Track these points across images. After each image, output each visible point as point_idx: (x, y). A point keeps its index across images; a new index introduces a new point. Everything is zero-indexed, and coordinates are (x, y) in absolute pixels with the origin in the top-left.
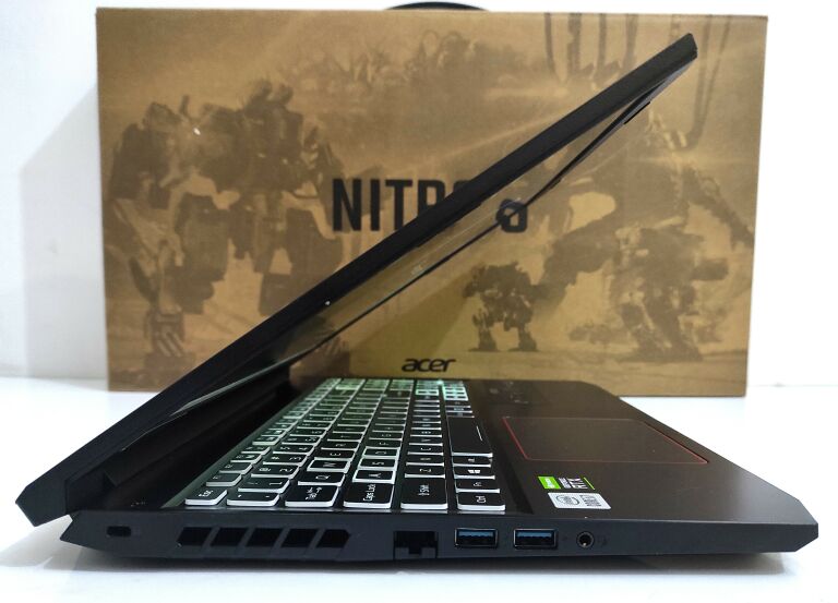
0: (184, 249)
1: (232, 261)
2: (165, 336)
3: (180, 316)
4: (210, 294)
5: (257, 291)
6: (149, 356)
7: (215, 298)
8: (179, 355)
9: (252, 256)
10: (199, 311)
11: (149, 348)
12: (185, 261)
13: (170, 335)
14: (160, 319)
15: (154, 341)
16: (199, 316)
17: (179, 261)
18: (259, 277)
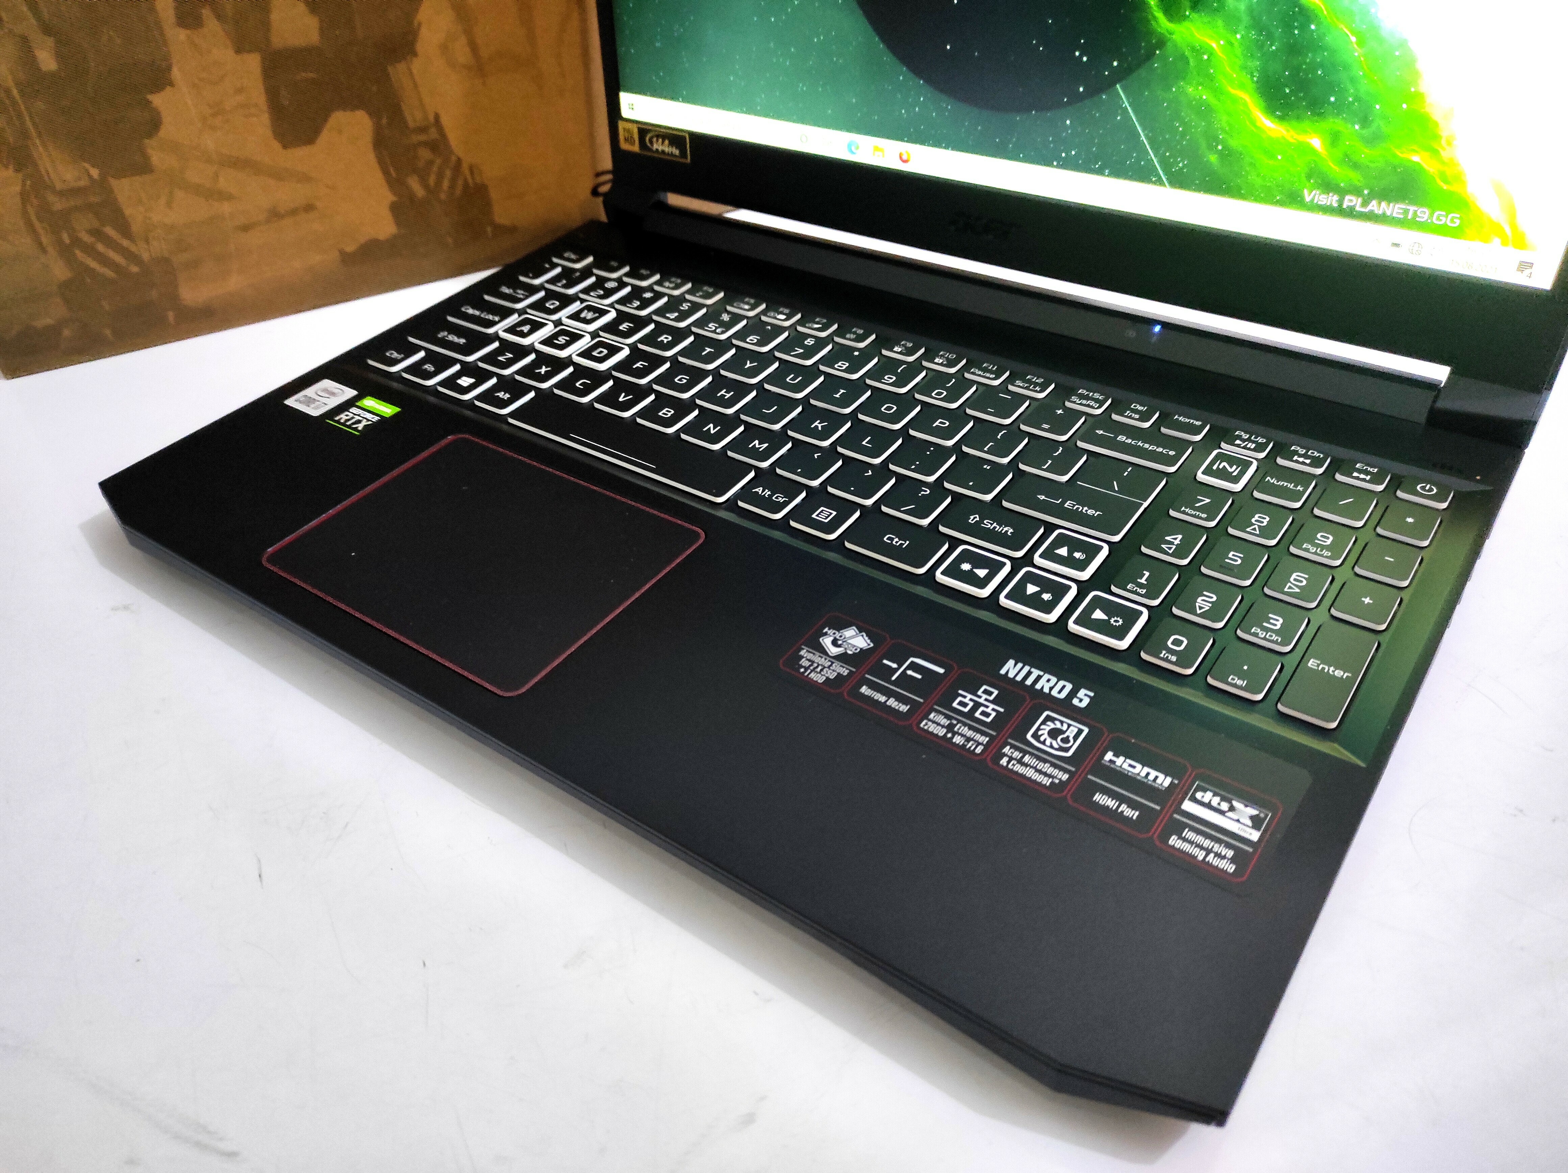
0: (47, 29)
1: (178, 36)
2: (87, 238)
3: (102, 185)
4: (154, 124)
5: (258, 95)
6: (65, 286)
7: (167, 130)
8: (135, 269)
9: (220, 17)
10: (144, 168)
11: (60, 271)
12: (59, 56)
13: (97, 233)
14: (58, 204)
15: (65, 252)
16: (147, 178)
17: (47, 61)
18: (253, 62)
